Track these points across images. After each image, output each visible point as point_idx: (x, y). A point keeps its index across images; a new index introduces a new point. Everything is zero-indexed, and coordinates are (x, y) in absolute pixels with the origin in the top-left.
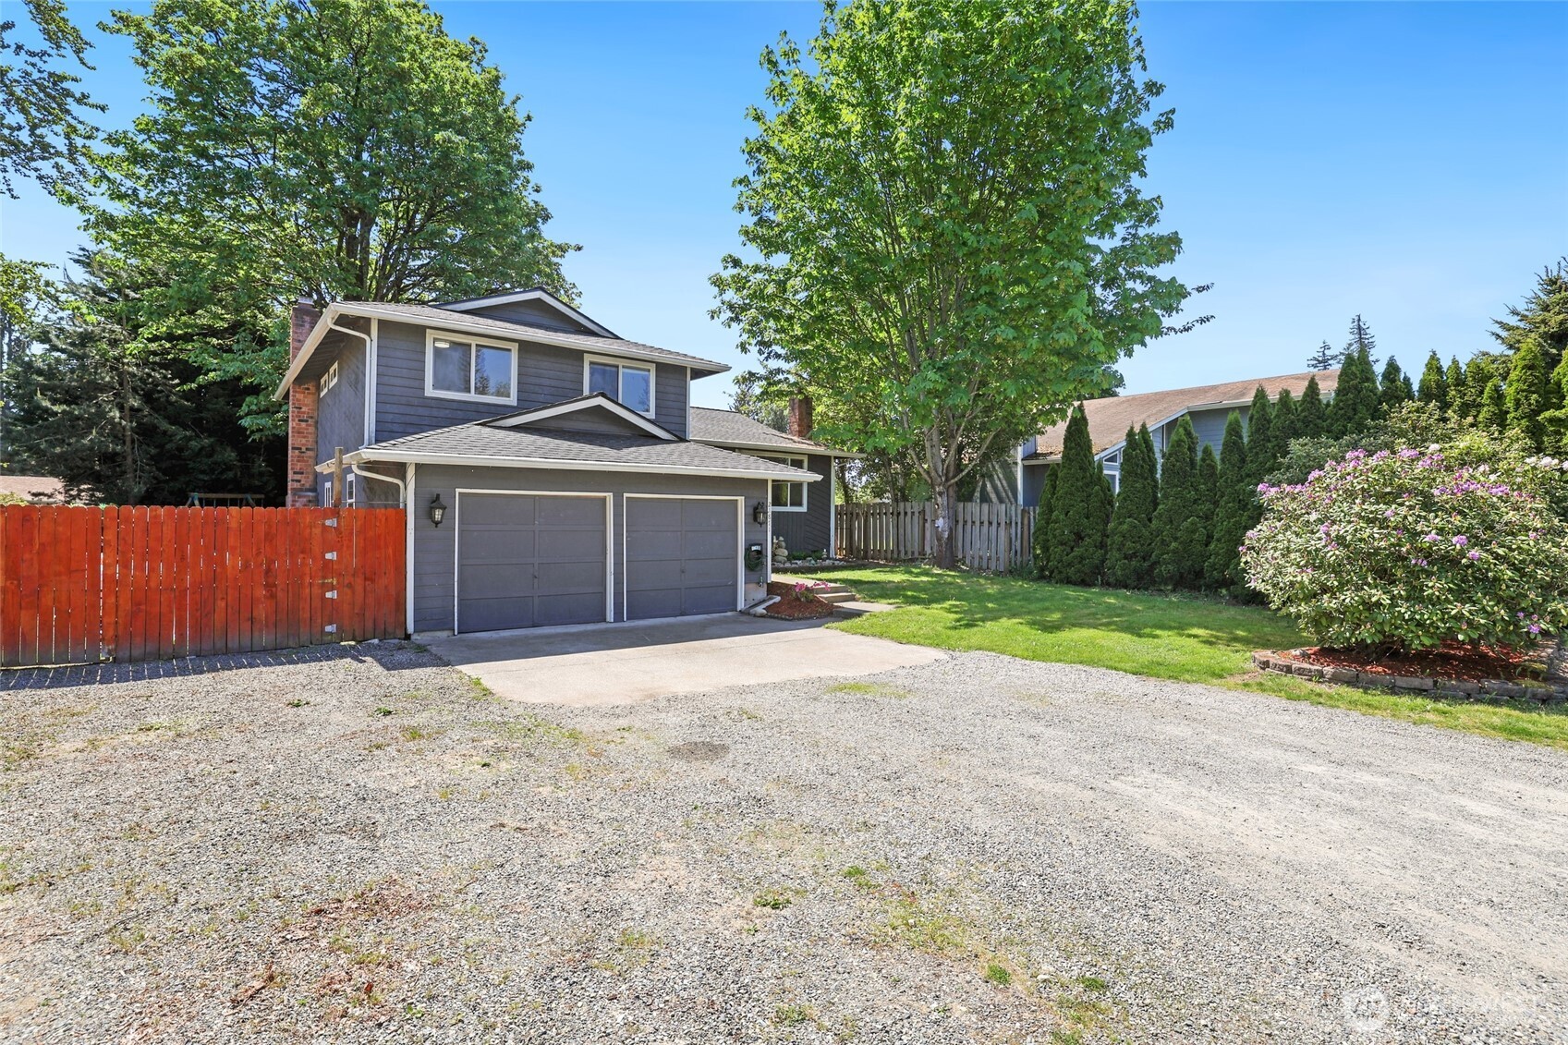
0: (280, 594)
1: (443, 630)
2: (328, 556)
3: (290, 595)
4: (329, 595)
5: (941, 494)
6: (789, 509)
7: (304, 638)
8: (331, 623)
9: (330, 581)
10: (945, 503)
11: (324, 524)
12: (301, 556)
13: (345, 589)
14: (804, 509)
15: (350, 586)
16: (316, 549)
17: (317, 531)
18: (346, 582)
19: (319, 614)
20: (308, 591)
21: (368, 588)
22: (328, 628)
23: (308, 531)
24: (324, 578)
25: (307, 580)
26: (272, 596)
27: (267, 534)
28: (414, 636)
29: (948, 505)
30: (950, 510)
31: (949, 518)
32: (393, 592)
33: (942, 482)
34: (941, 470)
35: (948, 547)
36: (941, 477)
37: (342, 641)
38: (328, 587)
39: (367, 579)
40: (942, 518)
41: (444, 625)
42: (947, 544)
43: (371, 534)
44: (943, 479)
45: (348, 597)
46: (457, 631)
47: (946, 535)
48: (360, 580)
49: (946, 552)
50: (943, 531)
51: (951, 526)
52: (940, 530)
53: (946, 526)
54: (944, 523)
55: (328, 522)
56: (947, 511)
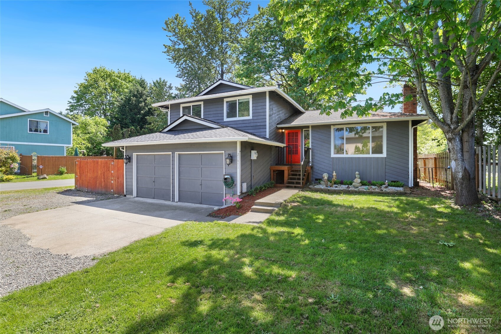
0: (105, 181)
2: (112, 172)
3: (107, 181)
4: (112, 182)
5: (450, 140)
6: (370, 155)
7: (108, 192)
9: (112, 178)
10: (457, 147)
12: (108, 171)
13: (115, 181)
14: (384, 155)
16: (110, 170)
18: (115, 179)
19: (111, 187)
20: (109, 180)
21: (118, 181)
22: (112, 190)
23: (109, 165)
25: (109, 178)
27: (104, 165)
28: (127, 196)
29: (462, 149)
30: (464, 153)
31: (463, 160)
32: (122, 182)
33: (450, 129)
34: (449, 119)
35: (463, 186)
36: (449, 125)
37: (114, 194)
38: (112, 180)
39: (118, 178)
40: (454, 160)
41: (131, 194)
42: (462, 184)
43: (118, 166)
44: (452, 127)
45: (115, 183)
46: (136, 196)
47: (460, 175)
48: (117, 179)
49: (462, 191)
50: (456, 172)
51: (467, 167)
52: (453, 171)
53: (460, 167)
54: (457, 165)
55: (112, 163)
56: (459, 155)
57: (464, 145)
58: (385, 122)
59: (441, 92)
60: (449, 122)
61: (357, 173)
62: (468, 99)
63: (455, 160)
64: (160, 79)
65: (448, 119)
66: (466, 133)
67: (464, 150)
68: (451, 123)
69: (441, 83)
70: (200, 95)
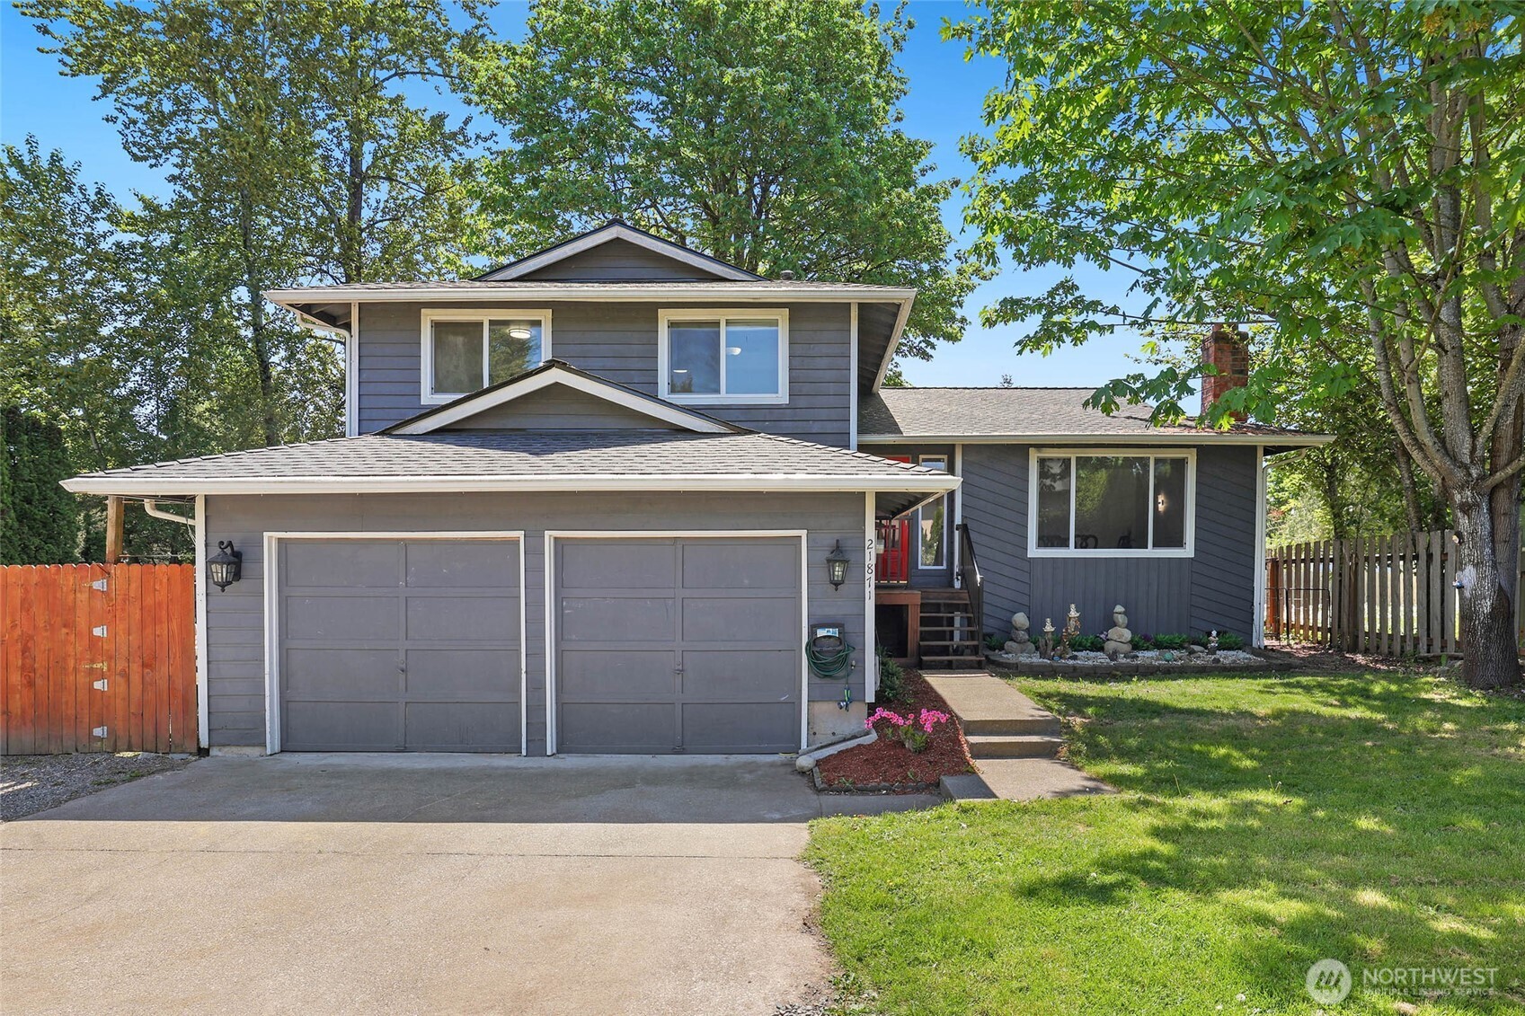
0: (39, 681)
1: (254, 745)
2: (97, 632)
3: (51, 683)
4: (98, 685)
5: (1466, 509)
6: (1150, 552)
7: (69, 744)
8: (101, 724)
9: (99, 665)
10: (1484, 530)
11: (91, 587)
12: (64, 631)
13: (119, 679)
14: (1188, 551)
15: (126, 675)
16: (82, 622)
17: (83, 597)
18: (119, 668)
19: (86, 711)
20: (72, 678)
21: (147, 679)
22: (98, 732)
23: (72, 596)
24: (92, 661)
25: (71, 663)
26: (31, 684)
27: (23, 601)
28: (214, 752)
29: (1492, 534)
30: (1499, 547)
31: (1494, 566)
32: (179, 684)
33: (1470, 479)
34: (1467, 451)
35: (1492, 635)
36: (1466, 468)
37: (116, 750)
38: (95, 675)
39: (144, 665)
40: (1474, 566)
41: (255, 736)
42: (1489, 629)
43: (149, 601)
44: (1474, 472)
45: (122, 689)
46: (277, 749)
47: (1486, 606)
48: (135, 667)
49: (1487, 648)
50: (1475, 597)
51: (1503, 584)
52: (1467, 594)
53: (1487, 584)
54: (1480, 579)
55: (97, 585)
56: (1488, 550)
57: (1496, 523)
58: (1194, 446)
59: (1450, 372)
60: (1467, 460)
61: (1119, 608)
62: (1514, 399)
63: (1476, 565)
64: (31, 142)
65: (1465, 451)
66: (1505, 490)
67: (1497, 538)
68: (1472, 462)
69: (1453, 348)
70: (498, 276)
